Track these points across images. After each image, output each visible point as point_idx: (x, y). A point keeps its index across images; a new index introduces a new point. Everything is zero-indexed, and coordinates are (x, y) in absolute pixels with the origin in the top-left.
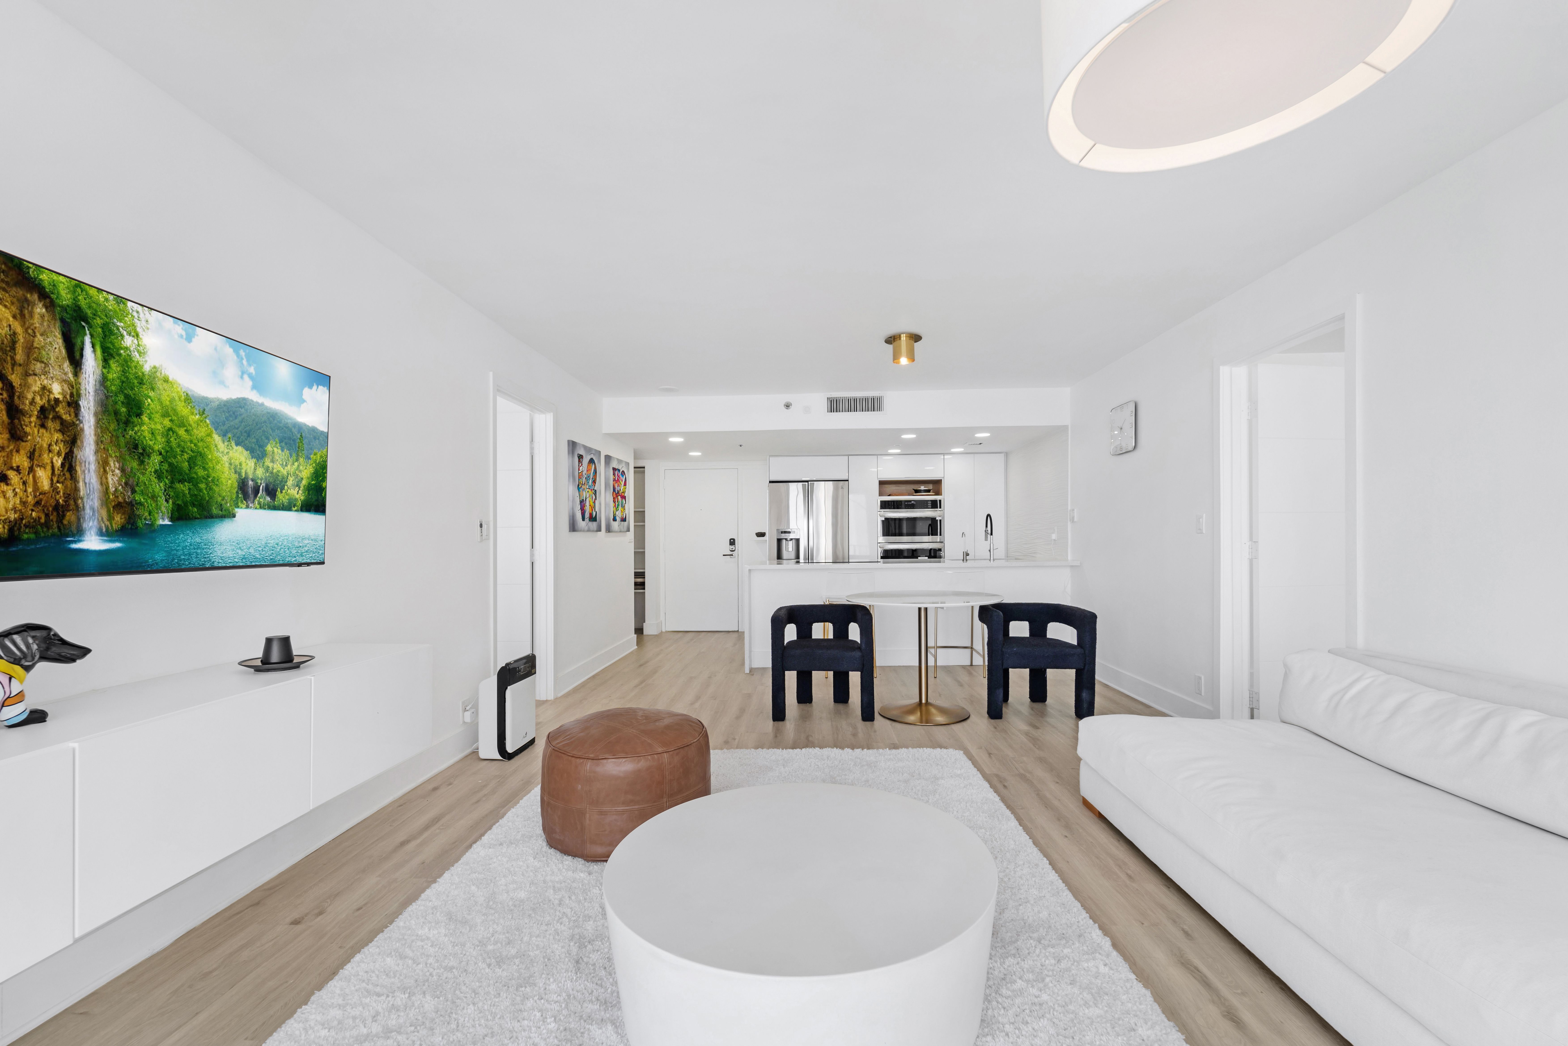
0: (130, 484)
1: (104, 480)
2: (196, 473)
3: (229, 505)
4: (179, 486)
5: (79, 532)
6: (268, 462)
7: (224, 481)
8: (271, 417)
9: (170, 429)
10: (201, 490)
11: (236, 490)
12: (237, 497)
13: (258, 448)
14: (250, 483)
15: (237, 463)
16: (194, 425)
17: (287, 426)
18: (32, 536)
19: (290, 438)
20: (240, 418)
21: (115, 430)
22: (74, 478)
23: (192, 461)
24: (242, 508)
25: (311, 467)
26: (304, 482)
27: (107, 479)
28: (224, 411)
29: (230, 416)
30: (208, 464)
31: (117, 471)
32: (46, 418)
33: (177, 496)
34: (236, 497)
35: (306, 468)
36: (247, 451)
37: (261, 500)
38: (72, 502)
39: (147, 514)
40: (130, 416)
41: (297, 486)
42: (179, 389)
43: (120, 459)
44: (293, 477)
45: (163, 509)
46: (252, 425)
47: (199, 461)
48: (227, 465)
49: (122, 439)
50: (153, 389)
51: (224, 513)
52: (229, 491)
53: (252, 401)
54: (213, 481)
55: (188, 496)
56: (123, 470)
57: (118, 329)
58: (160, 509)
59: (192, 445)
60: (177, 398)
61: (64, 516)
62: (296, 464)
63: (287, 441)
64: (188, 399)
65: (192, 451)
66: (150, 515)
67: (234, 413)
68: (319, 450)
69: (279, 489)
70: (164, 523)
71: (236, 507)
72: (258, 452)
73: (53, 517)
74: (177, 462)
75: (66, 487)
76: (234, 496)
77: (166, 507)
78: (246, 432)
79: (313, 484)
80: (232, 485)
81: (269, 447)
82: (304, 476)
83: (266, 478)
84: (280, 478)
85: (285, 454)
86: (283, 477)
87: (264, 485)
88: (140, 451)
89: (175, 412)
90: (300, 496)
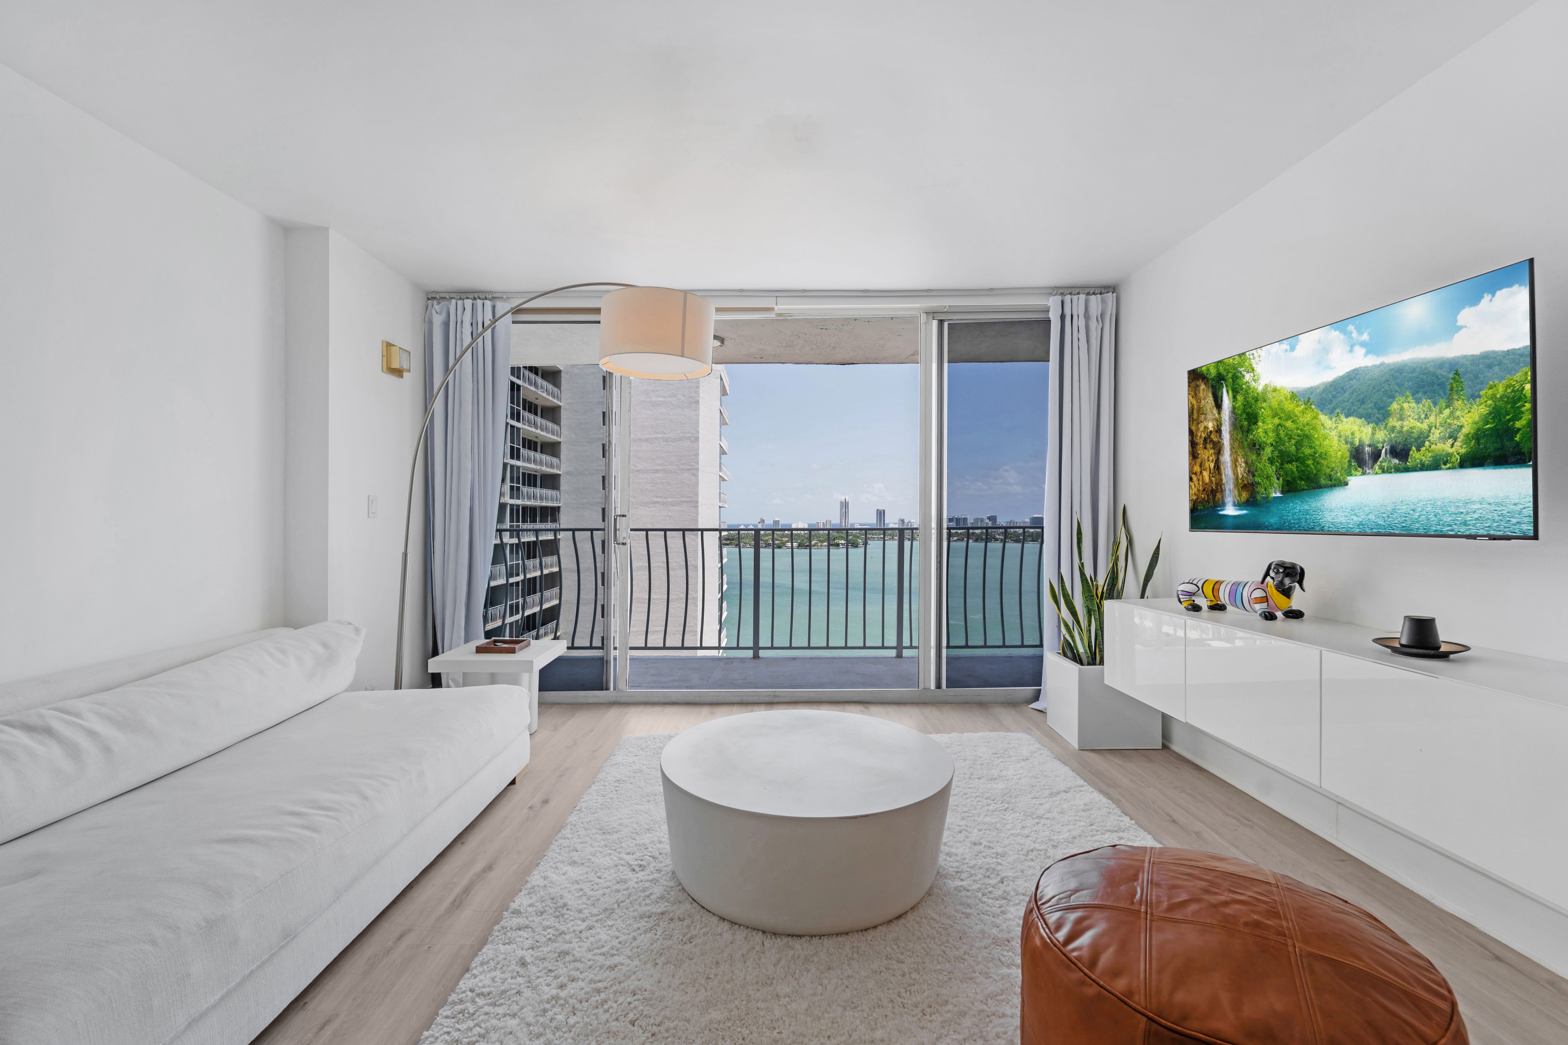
0: (1251, 471)
1: (1236, 471)
2: (1303, 453)
3: (1339, 474)
4: (1288, 466)
5: (1223, 505)
6: (1393, 422)
7: (1333, 454)
8: (1396, 372)
9: (1279, 425)
10: (1308, 466)
11: (1348, 459)
12: (1350, 465)
13: (1376, 412)
14: (1367, 449)
15: (1348, 433)
16: (1299, 415)
17: (1425, 371)
18: (1202, 507)
19: (1433, 384)
20: (1351, 390)
21: (1241, 438)
22: (1220, 474)
23: (1299, 445)
24: (1356, 475)
25: (1483, 406)
26: (1465, 431)
27: (1237, 470)
28: (1330, 392)
29: (1338, 393)
30: (1314, 442)
31: (1243, 464)
32: (1206, 443)
33: (1287, 474)
34: (1348, 467)
35: (1469, 412)
36: (1361, 418)
37: (1383, 464)
38: (1219, 487)
39: (1263, 490)
40: (1250, 426)
41: (1450, 437)
42: (1285, 392)
43: (1245, 456)
44: (1442, 429)
45: (1275, 485)
46: (1367, 391)
47: (1306, 442)
48: (1336, 438)
49: (1245, 443)
50: (1265, 401)
51: (1334, 482)
52: (1339, 462)
53: (1366, 367)
54: (1320, 456)
55: (1296, 472)
56: (1246, 463)
57: (1241, 373)
58: (1273, 485)
59: (1299, 431)
60: (1284, 400)
61: (1216, 495)
62: (1447, 412)
63: (1426, 389)
64: (1294, 396)
65: (1298, 436)
66: (1265, 490)
67: (1342, 389)
68: (1502, 378)
69: (1414, 448)
70: (1276, 496)
71: (1348, 476)
72: (1377, 415)
73: (1211, 497)
74: (1285, 448)
75: (1216, 479)
76: (1346, 466)
77: (1277, 483)
78: (1359, 401)
79: (1489, 428)
80: (1342, 456)
81: (1395, 406)
82: (1466, 423)
83: (1391, 440)
84: (1415, 435)
85: (1424, 406)
86: (1421, 433)
87: (1388, 448)
88: (1256, 447)
89: (1282, 410)
90: (1457, 449)
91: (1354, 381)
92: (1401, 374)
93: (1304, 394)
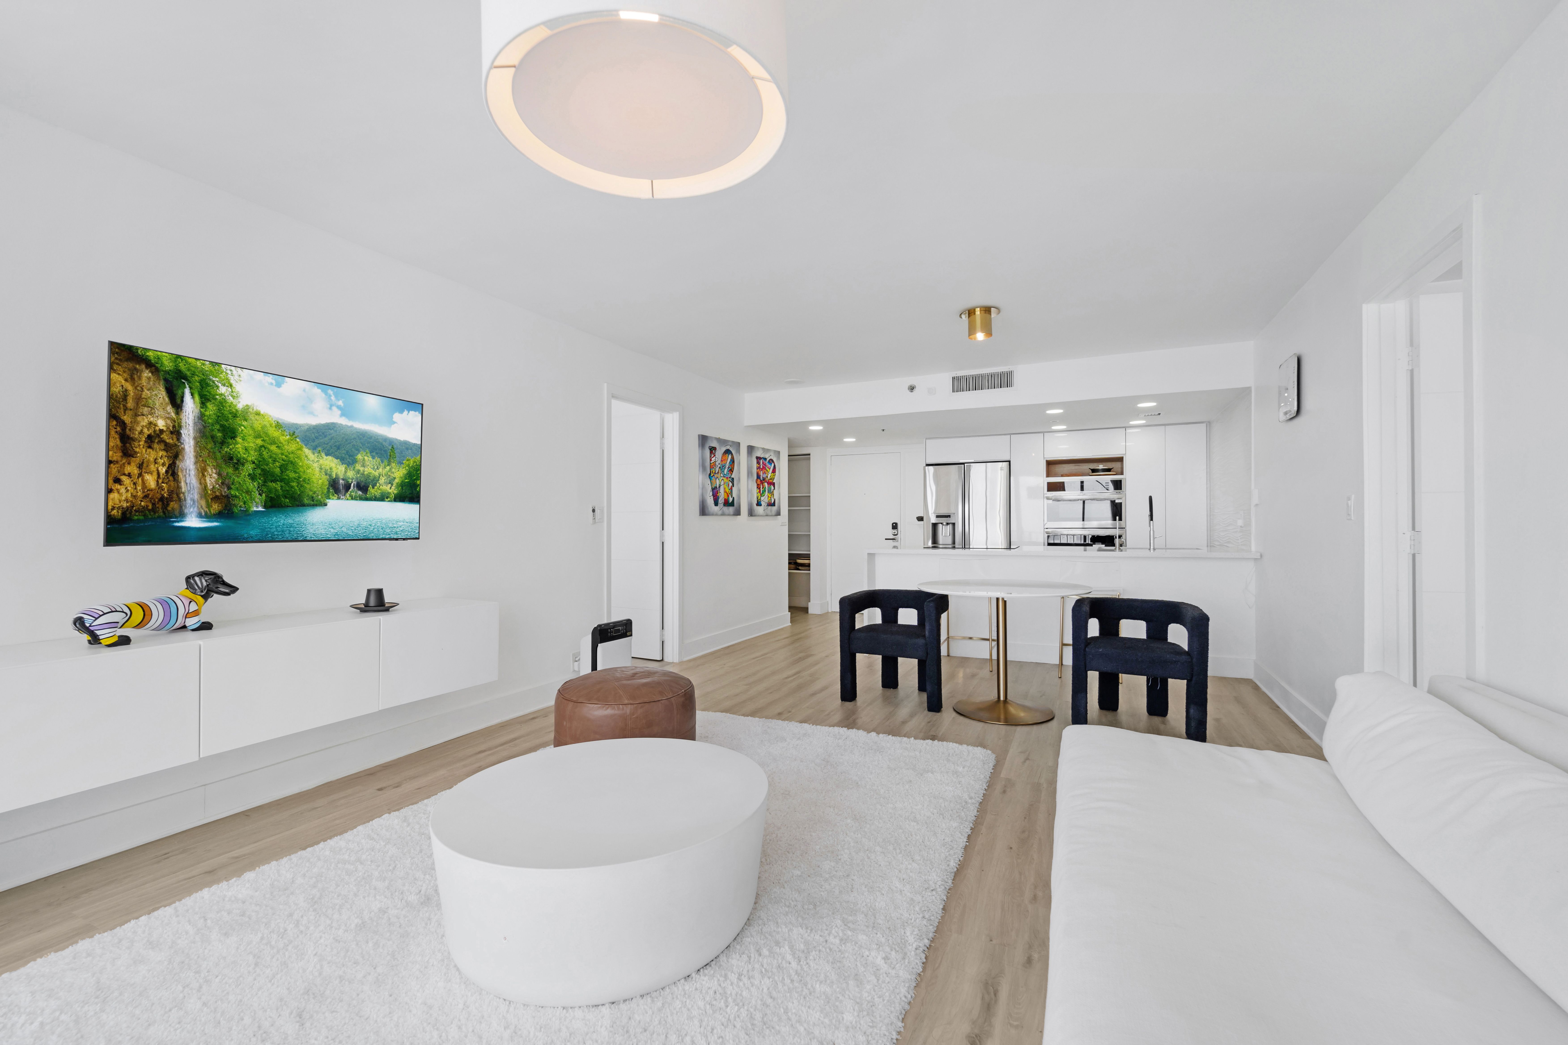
0: (226, 484)
1: (203, 481)
2: (288, 476)
3: (320, 497)
4: (272, 485)
5: (182, 515)
6: (358, 467)
7: (315, 481)
8: (361, 435)
9: (261, 446)
10: (292, 487)
11: (327, 486)
12: (328, 491)
13: (348, 457)
14: (341, 481)
15: (328, 468)
16: (284, 443)
17: (377, 441)
18: (141, 518)
19: (381, 450)
20: (330, 437)
21: (212, 448)
22: (176, 480)
24: (333, 499)
25: (404, 469)
26: (397, 481)
27: (205, 480)
28: (313, 433)
29: (320, 435)
30: (299, 469)
31: (214, 475)
32: (152, 442)
33: (270, 492)
34: (327, 492)
35: (398, 471)
36: (337, 459)
37: (352, 494)
38: (175, 496)
39: (242, 503)
40: (225, 438)
41: (390, 483)
42: (270, 419)
43: (217, 467)
44: (385, 477)
45: (257, 500)
46: (342, 441)
47: (290, 467)
48: (318, 469)
49: (218, 455)
50: (245, 420)
51: (315, 503)
52: (320, 488)
53: (341, 424)
54: (304, 481)
55: (280, 491)
56: (219, 474)
57: (214, 383)
58: (254, 500)
59: (284, 456)
60: (268, 425)
61: (168, 505)
62: (388, 468)
63: (378, 451)
64: (279, 425)
65: (283, 460)
66: (244, 504)
67: (323, 434)
68: (412, 457)
69: (370, 486)
70: (258, 510)
71: (327, 499)
72: (348, 460)
73: (159, 505)
74: (269, 468)
75: (170, 486)
76: (325, 491)
77: (259, 498)
78: (335, 446)
79: (407, 482)
80: (323, 484)
81: (359, 457)
82: (397, 477)
83: (357, 478)
84: (371, 478)
85: (376, 461)
86: (375, 477)
87: (355, 483)
88: (234, 462)
89: (267, 434)
90: (393, 490)
91: (332, 431)
92: (364, 437)
93: (289, 427)
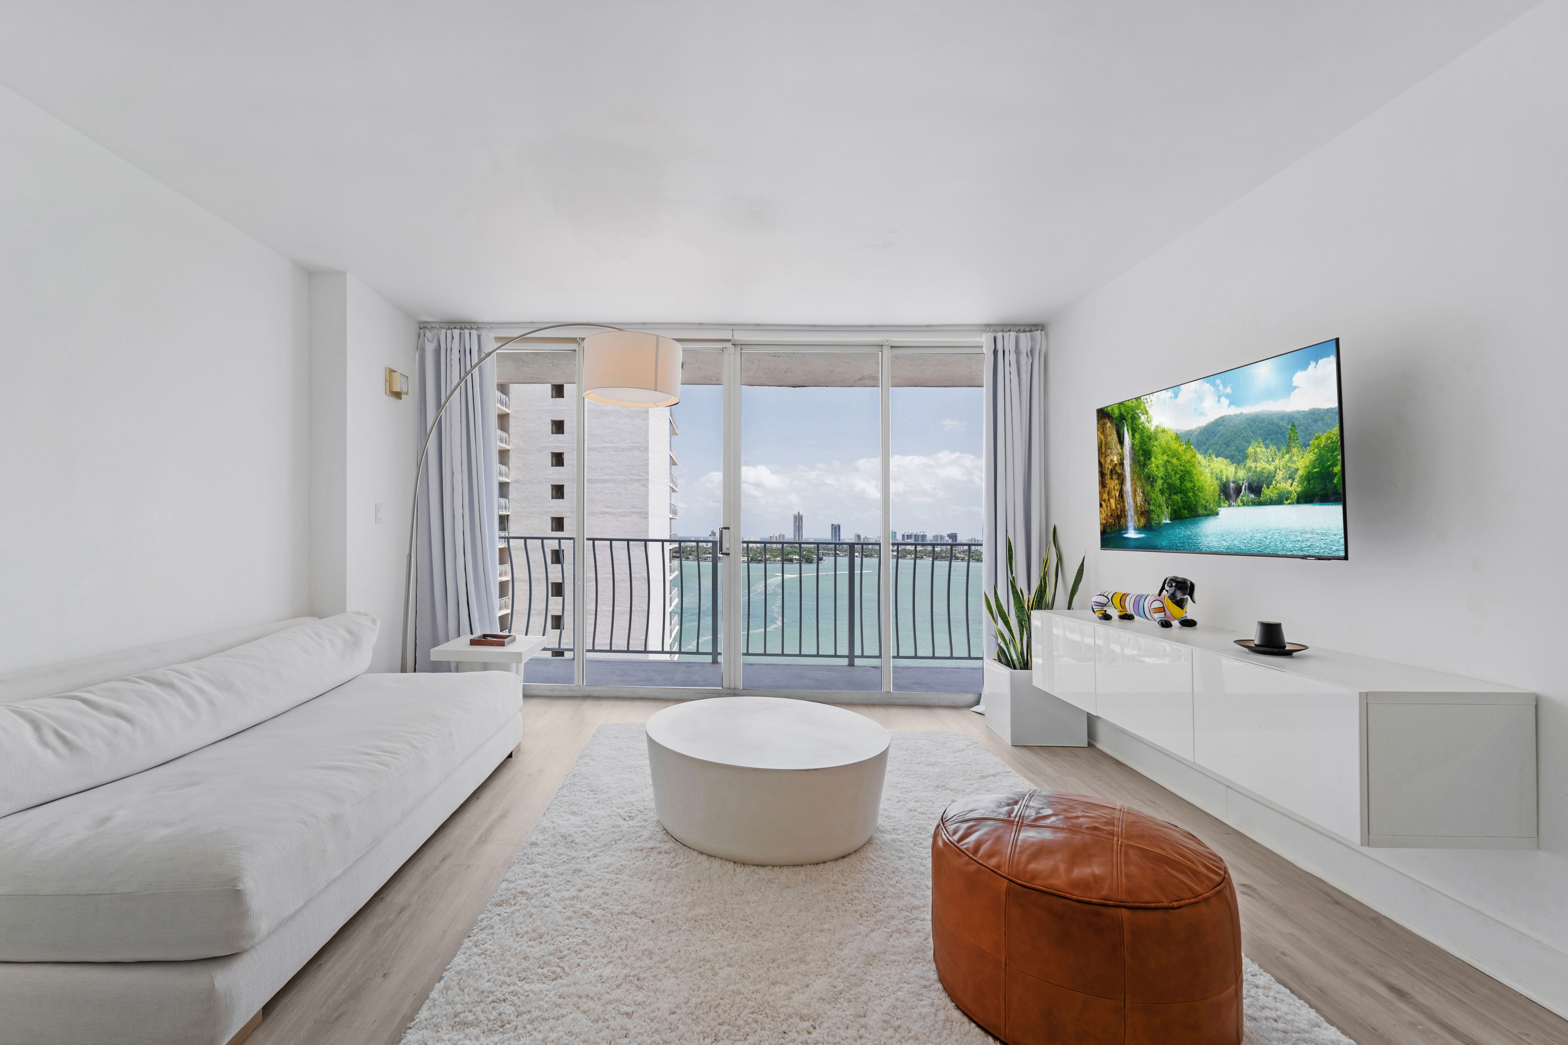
0: (1147, 501)
1: (1135, 499)
2: (1185, 486)
3: (1212, 505)
4: (1175, 497)
5: (1126, 529)
6: (1250, 463)
7: (1207, 488)
8: (1251, 421)
9: (1168, 461)
10: (1189, 498)
11: (1218, 493)
12: (1220, 498)
13: (1238, 454)
14: (1232, 485)
15: (1218, 471)
16: (1182, 453)
17: (1272, 422)
18: (1110, 531)
19: (1277, 433)
20: (1219, 435)
21: (1139, 471)
22: (1123, 501)
23: (1182, 479)
24: (1224, 506)
25: (1311, 453)
26: (1300, 473)
28: (1204, 435)
29: (1210, 436)
30: (1193, 477)
31: (1141, 494)
32: (1112, 474)
33: (1174, 504)
35: (1302, 457)
36: (1227, 459)
37: (1244, 498)
38: (1123, 513)
39: (1156, 516)
40: (1145, 461)
41: (1290, 478)
42: (1171, 433)
43: (1142, 487)
44: (1284, 470)
45: (1166, 513)
46: (1230, 435)
47: (1187, 476)
48: (1209, 475)
49: (1142, 475)
50: (1156, 440)
51: (1208, 512)
52: (1212, 495)
53: (1230, 416)
54: (1198, 489)
55: (1181, 503)
56: (1143, 493)
57: (1138, 415)
58: (1164, 513)
59: (1182, 467)
60: (1170, 439)
61: (1121, 520)
62: (1287, 456)
63: (1273, 436)
64: (1178, 436)
65: (1182, 471)
66: (1158, 517)
67: (1213, 433)
68: (1324, 431)
69: (1265, 486)
70: (1166, 522)
71: (1218, 506)
72: (1238, 457)
73: (1117, 521)
74: (1172, 481)
75: (1120, 505)
76: (1217, 499)
77: (1167, 511)
78: (1225, 444)
79: (1316, 472)
80: (1214, 489)
81: (1250, 450)
82: (1300, 467)
83: (1248, 478)
84: (1265, 475)
85: (1271, 451)
86: (1270, 473)
87: (1247, 484)
88: (1150, 479)
89: (1169, 448)
90: (1295, 488)
91: (1221, 427)
92: (1255, 423)
93: (1185, 436)
